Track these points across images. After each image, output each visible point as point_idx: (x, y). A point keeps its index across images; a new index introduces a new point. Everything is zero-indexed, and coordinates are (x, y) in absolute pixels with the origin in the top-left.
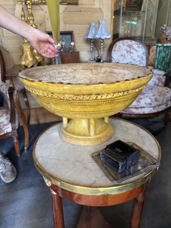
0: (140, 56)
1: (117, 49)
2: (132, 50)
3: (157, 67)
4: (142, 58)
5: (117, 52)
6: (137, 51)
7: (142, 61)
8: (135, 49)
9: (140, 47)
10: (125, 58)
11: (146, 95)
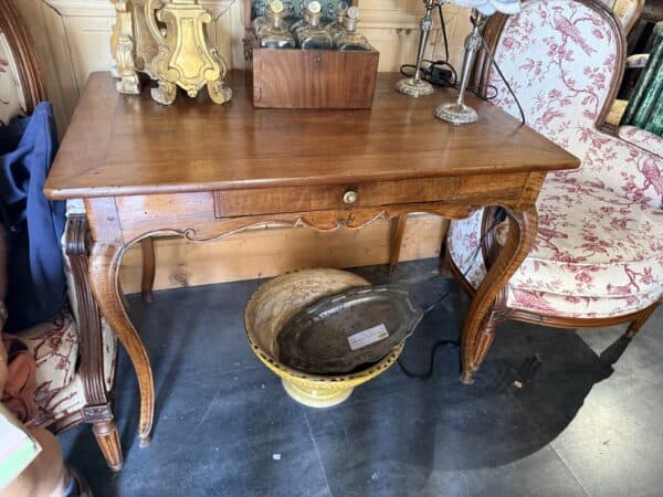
0: (596, 70)
1: (518, 38)
2: (571, 45)
3: (649, 118)
4: (602, 78)
5: (517, 51)
6: (588, 50)
7: (596, 91)
8: (581, 42)
9: (604, 33)
10: (540, 76)
11: (612, 253)
